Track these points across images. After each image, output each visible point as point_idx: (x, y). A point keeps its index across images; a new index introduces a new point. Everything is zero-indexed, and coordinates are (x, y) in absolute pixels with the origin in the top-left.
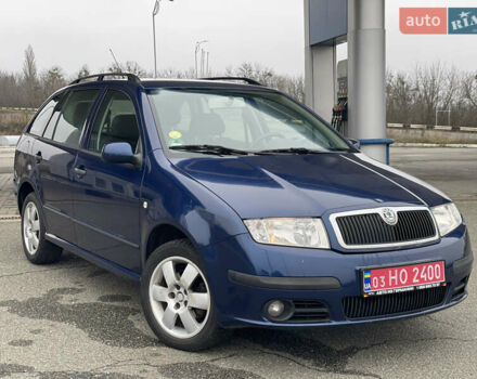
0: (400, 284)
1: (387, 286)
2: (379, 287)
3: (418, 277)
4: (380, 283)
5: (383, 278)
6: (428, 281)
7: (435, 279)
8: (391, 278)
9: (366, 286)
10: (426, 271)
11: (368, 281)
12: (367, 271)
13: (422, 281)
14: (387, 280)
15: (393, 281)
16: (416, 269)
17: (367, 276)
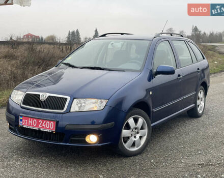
0: (33, 126)
1: (28, 124)
2: (25, 124)
3: (41, 125)
4: (25, 123)
5: (27, 121)
6: (46, 128)
7: (49, 128)
8: (30, 122)
9: (20, 122)
10: (45, 123)
11: (21, 120)
12: (21, 116)
13: (43, 127)
14: (28, 122)
15: (30, 123)
16: (40, 121)
17: (21, 118)
